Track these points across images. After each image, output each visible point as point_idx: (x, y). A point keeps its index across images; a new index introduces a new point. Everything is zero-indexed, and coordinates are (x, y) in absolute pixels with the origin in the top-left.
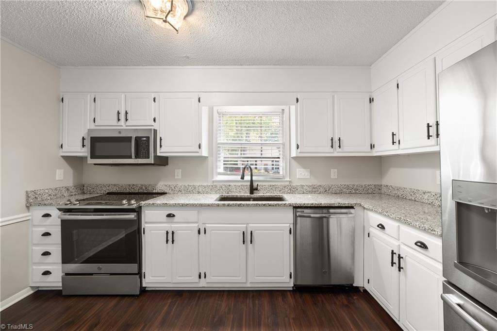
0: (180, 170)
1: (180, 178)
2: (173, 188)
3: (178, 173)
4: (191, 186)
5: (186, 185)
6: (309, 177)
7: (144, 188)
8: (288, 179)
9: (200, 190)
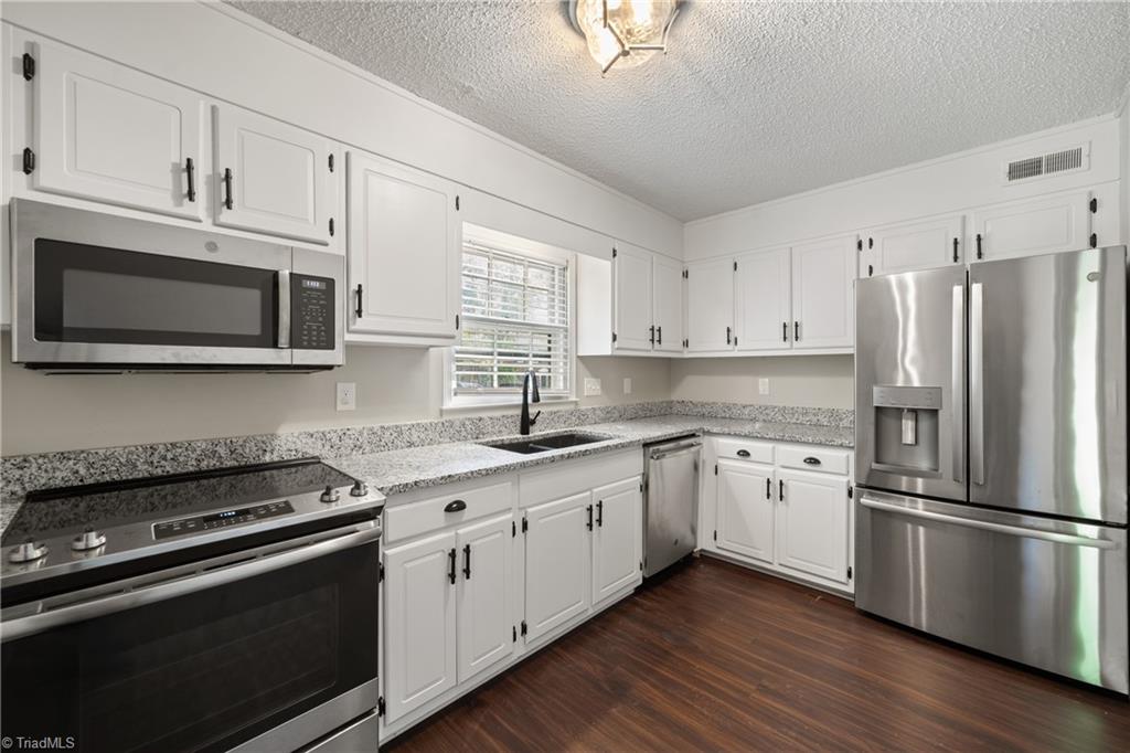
0: (354, 385)
1: (352, 406)
2: (335, 440)
3: (347, 391)
4: (388, 428)
5: (376, 426)
6: (599, 393)
7: (222, 451)
8: (573, 399)
9: (415, 438)
